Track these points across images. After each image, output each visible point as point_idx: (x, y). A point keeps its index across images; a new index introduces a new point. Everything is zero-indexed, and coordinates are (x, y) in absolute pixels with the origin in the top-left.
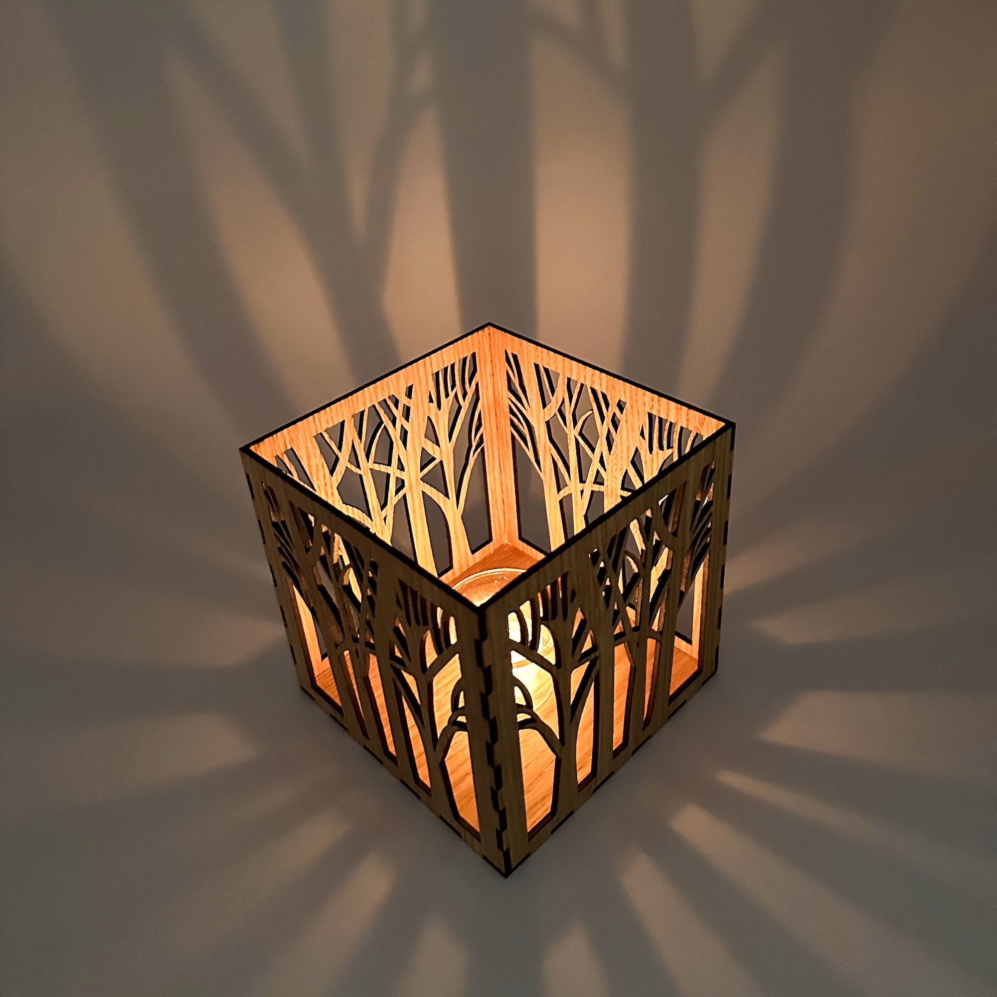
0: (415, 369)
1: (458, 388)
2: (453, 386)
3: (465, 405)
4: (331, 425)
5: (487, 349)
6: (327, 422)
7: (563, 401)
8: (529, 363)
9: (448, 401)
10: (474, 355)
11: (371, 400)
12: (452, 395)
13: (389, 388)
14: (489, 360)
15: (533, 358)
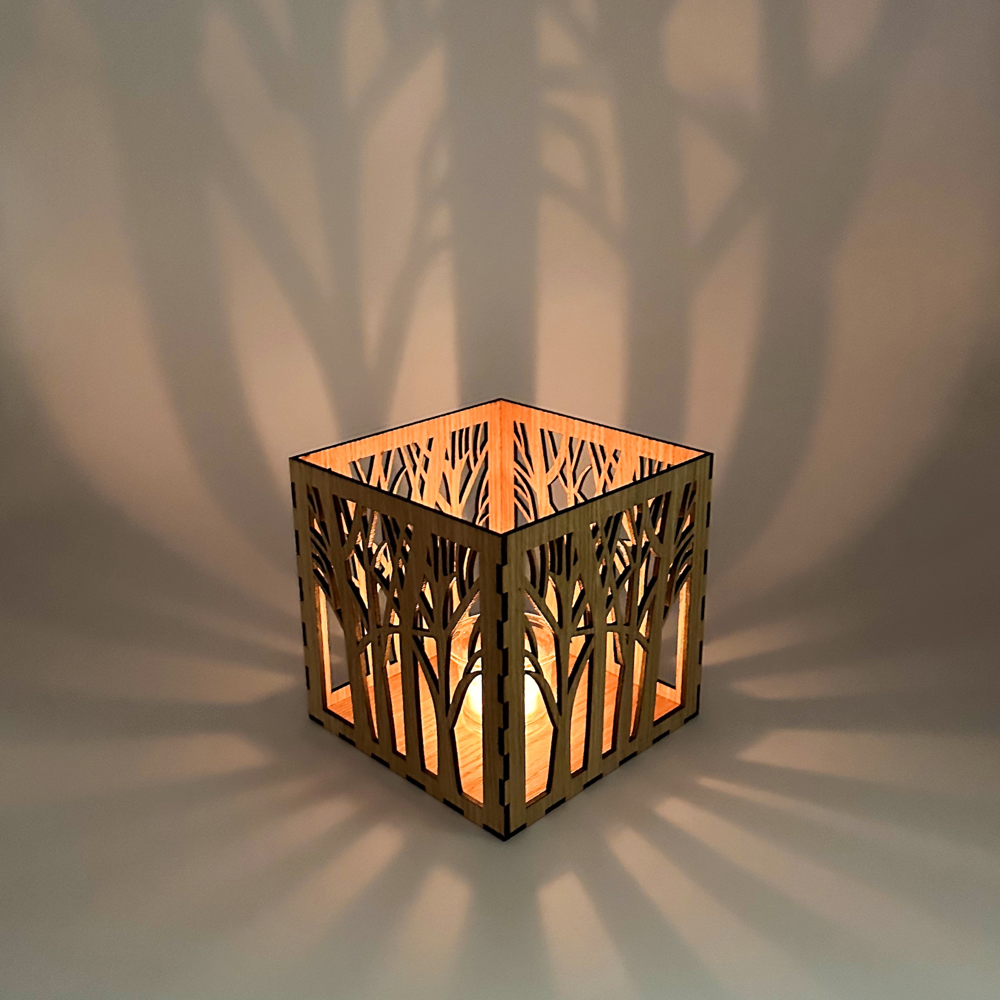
0: (436, 423)
1: (470, 451)
2: (467, 449)
3: (476, 470)
4: (363, 457)
5: (498, 420)
6: (361, 453)
7: (565, 463)
8: (536, 429)
9: (461, 463)
10: (486, 424)
11: (398, 443)
12: (465, 457)
13: (413, 436)
14: (499, 432)
15: (539, 423)
